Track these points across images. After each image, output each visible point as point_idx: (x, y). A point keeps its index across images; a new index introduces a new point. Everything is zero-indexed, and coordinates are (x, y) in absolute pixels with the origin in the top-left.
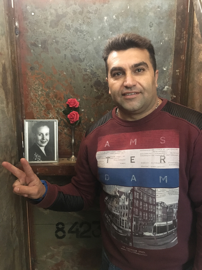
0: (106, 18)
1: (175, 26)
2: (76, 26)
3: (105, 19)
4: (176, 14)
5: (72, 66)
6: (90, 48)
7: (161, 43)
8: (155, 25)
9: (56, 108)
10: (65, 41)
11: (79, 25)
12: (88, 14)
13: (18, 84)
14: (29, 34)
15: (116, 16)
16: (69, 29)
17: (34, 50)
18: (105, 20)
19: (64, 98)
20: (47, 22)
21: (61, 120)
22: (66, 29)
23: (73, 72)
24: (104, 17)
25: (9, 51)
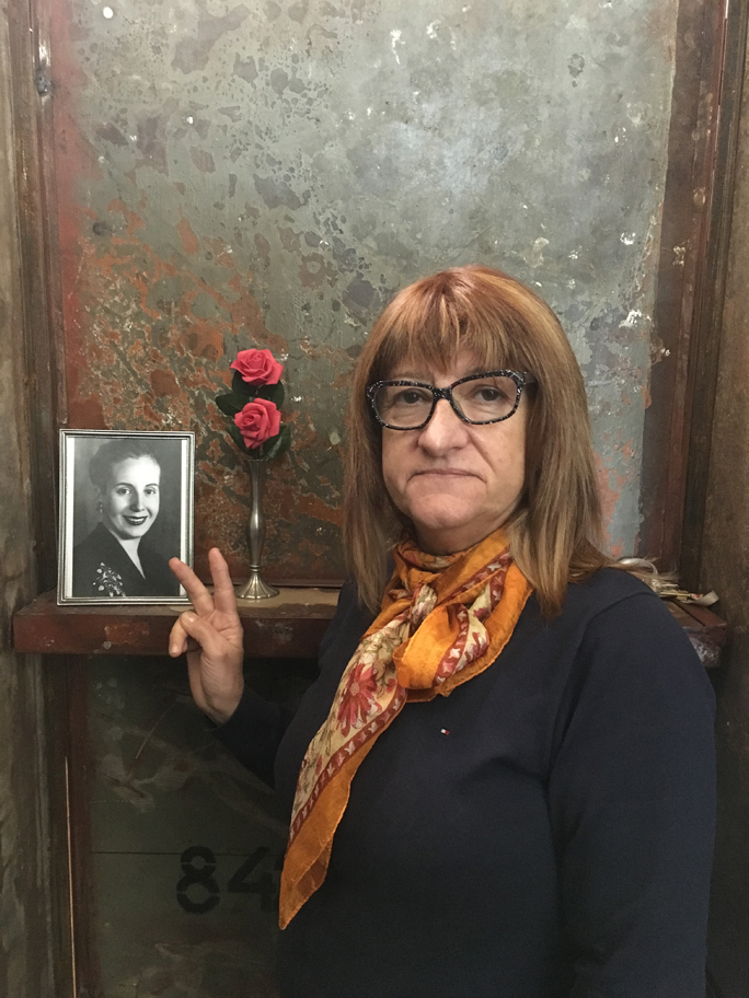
0: (396, 34)
1: (673, 73)
2: (279, 66)
3: (394, 40)
4: (675, 24)
5: (258, 221)
6: (334, 153)
7: (617, 139)
8: (594, 66)
9: (191, 388)
10: (234, 121)
11: (290, 60)
12: (325, 18)
13: (43, 287)
14: (89, 92)
15: (437, 30)
16: (249, 78)
17: (107, 156)
18: (394, 44)
19: (225, 348)
20: (162, 44)
21: (212, 435)
22: (236, 77)
23: (262, 246)
24: (390, 31)
25: (10, 154)
